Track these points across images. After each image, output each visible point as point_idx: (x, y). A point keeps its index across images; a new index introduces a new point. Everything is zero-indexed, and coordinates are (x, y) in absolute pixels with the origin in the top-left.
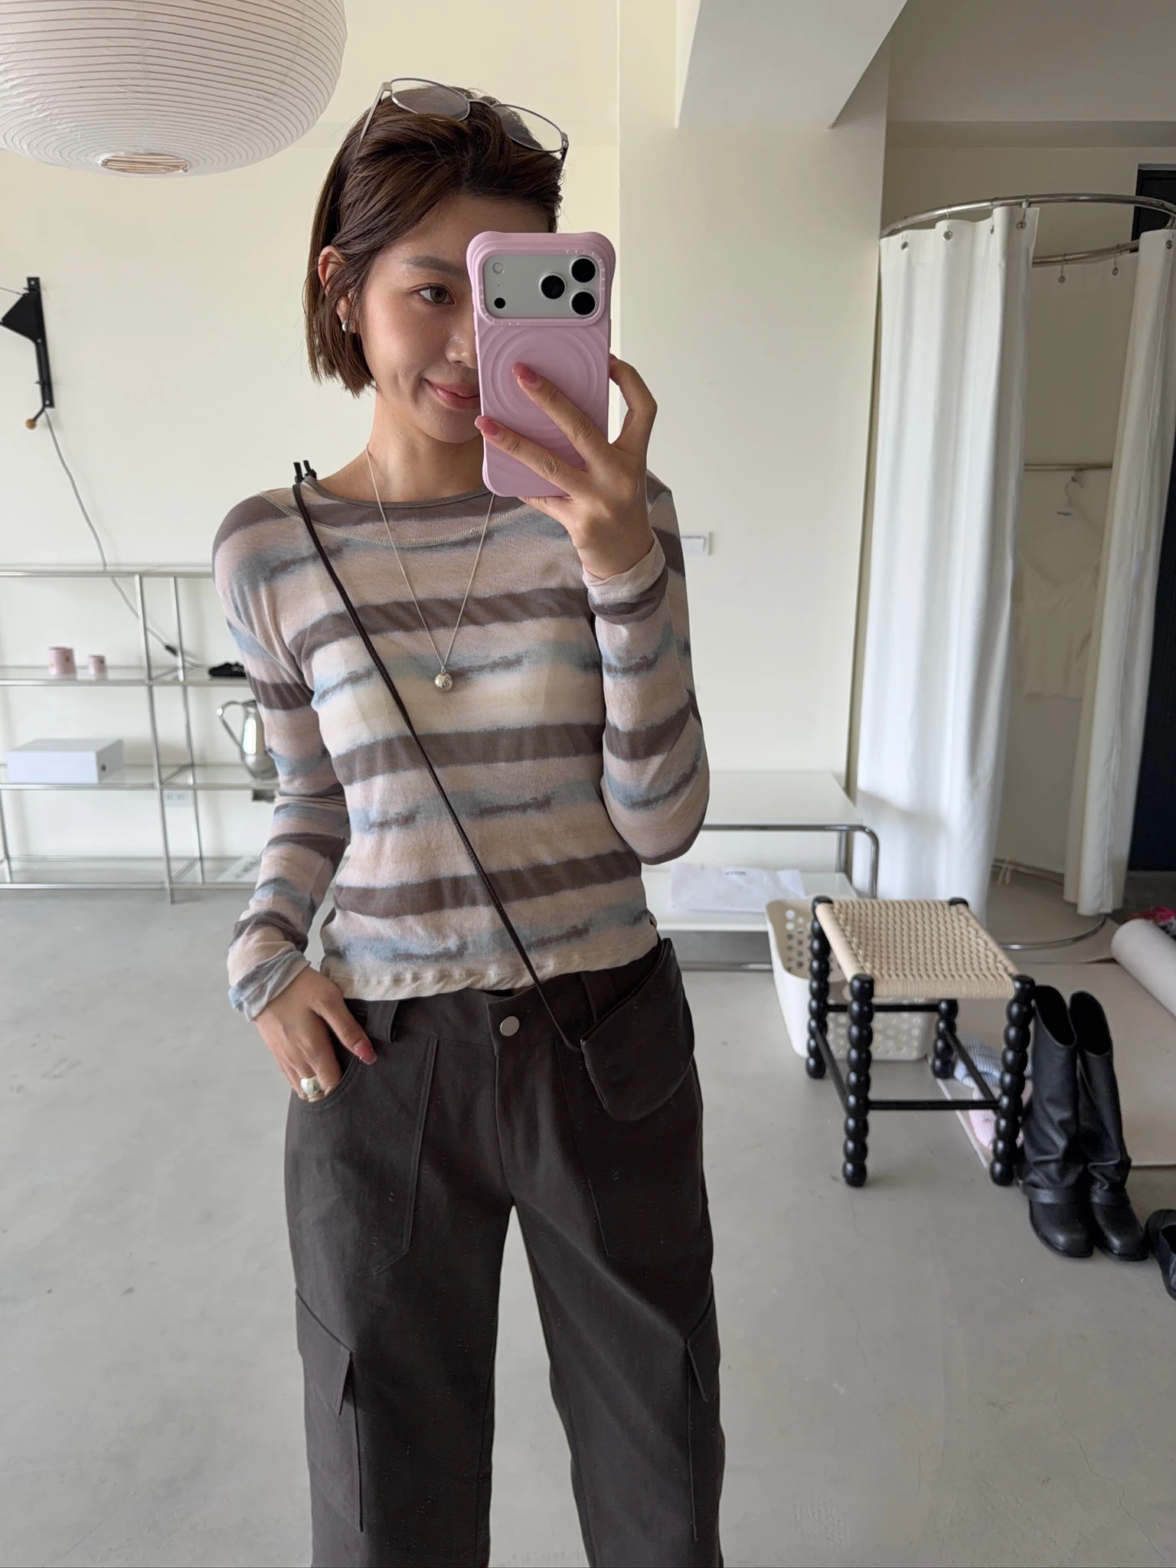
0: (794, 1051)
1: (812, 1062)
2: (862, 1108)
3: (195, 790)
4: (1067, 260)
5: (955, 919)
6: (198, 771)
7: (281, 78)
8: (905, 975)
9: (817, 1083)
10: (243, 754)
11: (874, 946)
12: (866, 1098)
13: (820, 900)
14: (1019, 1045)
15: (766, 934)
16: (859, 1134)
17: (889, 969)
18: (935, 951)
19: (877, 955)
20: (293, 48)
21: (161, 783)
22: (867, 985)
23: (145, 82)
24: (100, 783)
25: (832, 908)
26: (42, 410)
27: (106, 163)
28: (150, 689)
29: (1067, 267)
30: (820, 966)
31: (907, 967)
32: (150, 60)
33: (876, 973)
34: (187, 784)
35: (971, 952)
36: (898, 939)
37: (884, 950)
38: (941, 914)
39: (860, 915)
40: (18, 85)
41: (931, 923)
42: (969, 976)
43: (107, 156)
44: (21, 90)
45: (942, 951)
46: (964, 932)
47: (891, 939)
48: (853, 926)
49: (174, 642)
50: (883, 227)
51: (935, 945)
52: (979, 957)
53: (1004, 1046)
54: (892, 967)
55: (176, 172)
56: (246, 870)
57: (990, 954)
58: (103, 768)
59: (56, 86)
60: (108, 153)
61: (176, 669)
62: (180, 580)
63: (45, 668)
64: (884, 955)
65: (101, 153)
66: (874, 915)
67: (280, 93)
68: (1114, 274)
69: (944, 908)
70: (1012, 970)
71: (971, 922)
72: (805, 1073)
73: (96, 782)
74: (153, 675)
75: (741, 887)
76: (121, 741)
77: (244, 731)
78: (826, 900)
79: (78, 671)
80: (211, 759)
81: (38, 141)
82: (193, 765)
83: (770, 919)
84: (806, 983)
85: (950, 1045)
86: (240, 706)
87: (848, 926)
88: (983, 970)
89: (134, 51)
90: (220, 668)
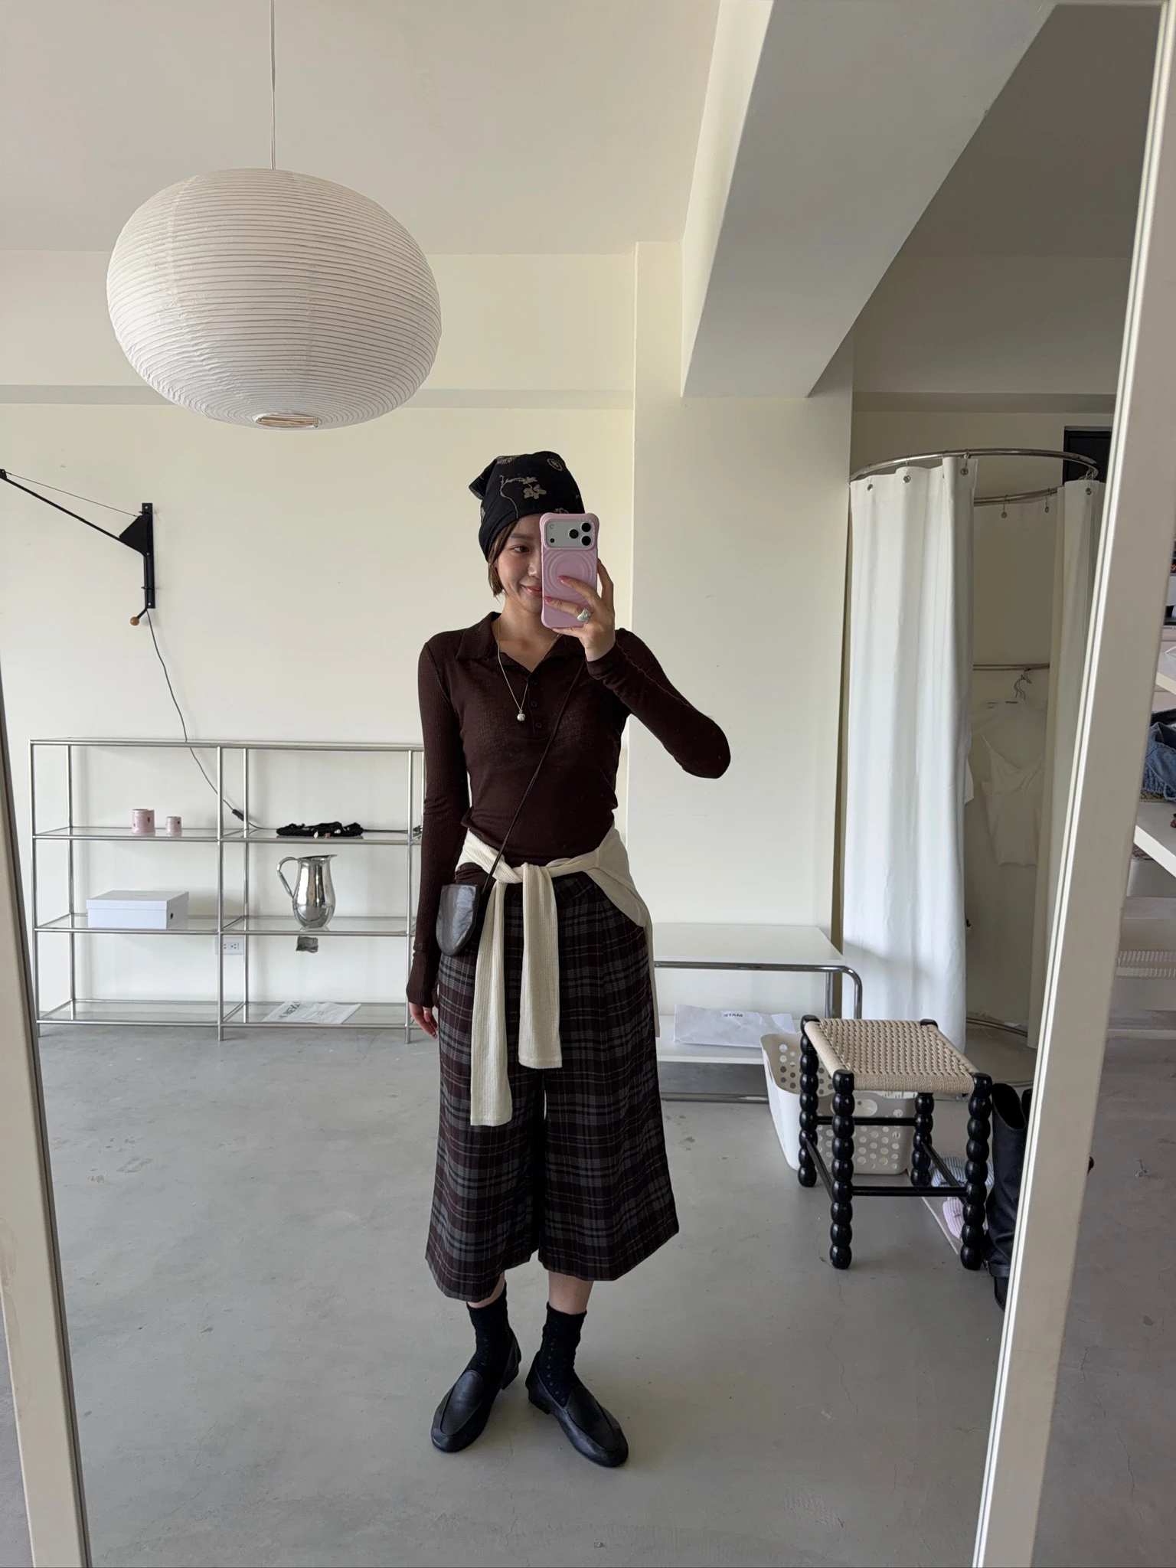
0: (788, 1165)
1: (803, 1172)
2: (845, 1193)
3: (247, 935)
4: (1009, 500)
5: (925, 1034)
6: (252, 922)
7: (400, 365)
8: (881, 1073)
9: (808, 1190)
10: (295, 905)
11: (855, 1052)
12: (851, 1183)
13: (807, 1019)
14: (978, 1136)
15: (762, 1066)
16: (843, 1218)
17: (867, 1068)
18: (907, 1057)
19: (857, 1058)
20: (410, 347)
21: (222, 930)
22: (848, 1079)
23: (307, 368)
24: (166, 930)
25: (817, 1026)
26: (145, 611)
27: (260, 419)
28: (221, 843)
29: (1010, 507)
30: (808, 1079)
31: (883, 1067)
32: (313, 354)
33: (855, 1070)
34: (242, 931)
37: (863, 1055)
38: (914, 1031)
39: (843, 1030)
40: (217, 367)
41: (905, 1037)
42: (935, 1074)
43: (263, 415)
44: (218, 371)
45: (913, 1058)
46: (933, 1044)
48: (837, 1038)
49: (242, 808)
50: (851, 473)
51: (908, 1053)
52: (945, 1062)
53: (968, 1138)
54: (870, 1069)
55: (308, 427)
56: (289, 1012)
58: (172, 916)
59: (243, 369)
60: (264, 413)
61: (241, 830)
62: (250, 751)
63: (130, 827)
64: (863, 1061)
65: (260, 413)
66: (855, 1031)
67: (397, 376)
68: (1047, 511)
69: (916, 1027)
70: (973, 1070)
71: (940, 1036)
72: (798, 1180)
73: (165, 928)
74: (224, 834)
75: (739, 1027)
76: (187, 893)
77: (298, 885)
78: (813, 1018)
79: (157, 830)
80: (264, 911)
81: (216, 404)
82: (247, 917)
83: (765, 1049)
84: (797, 1097)
85: (927, 1155)
86: (296, 861)
87: (832, 1038)
88: (948, 1071)
89: (304, 348)
90: (287, 828)
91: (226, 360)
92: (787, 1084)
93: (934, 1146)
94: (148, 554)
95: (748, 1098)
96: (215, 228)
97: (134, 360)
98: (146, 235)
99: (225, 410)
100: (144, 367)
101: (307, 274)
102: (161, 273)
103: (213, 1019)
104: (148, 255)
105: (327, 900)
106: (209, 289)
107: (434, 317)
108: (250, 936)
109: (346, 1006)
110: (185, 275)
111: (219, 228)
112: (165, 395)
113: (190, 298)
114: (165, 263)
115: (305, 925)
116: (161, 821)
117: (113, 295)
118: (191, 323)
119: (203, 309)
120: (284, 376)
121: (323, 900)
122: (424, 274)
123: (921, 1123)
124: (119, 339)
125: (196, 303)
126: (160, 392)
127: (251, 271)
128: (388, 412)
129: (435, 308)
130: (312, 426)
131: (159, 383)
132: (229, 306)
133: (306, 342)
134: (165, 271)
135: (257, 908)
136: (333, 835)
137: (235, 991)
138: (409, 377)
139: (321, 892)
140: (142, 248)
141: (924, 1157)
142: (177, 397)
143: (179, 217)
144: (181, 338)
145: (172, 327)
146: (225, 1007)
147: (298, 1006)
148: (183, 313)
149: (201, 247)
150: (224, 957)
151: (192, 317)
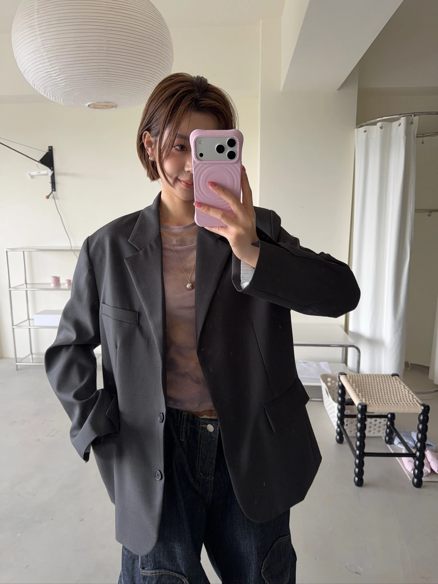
1: (338, 437)
2: (362, 455)
4: (424, 136)
5: (395, 382)
8: (379, 403)
9: (340, 445)
11: (365, 392)
12: (363, 452)
13: (342, 374)
14: (423, 432)
16: (360, 466)
17: (372, 401)
18: (389, 394)
19: (366, 395)
22: (364, 407)
25: (347, 377)
26: (52, 192)
27: (89, 105)
29: (425, 139)
30: (342, 399)
31: (379, 400)
32: (109, 70)
33: (367, 402)
35: (403, 394)
36: (374, 389)
37: (369, 393)
38: (389, 380)
39: (358, 380)
40: (62, 79)
41: (386, 383)
42: (403, 404)
43: (89, 103)
44: (64, 81)
45: (391, 394)
46: (399, 386)
47: (371, 389)
48: (356, 384)
50: (357, 124)
51: (388, 392)
52: (406, 396)
53: (417, 432)
54: (373, 400)
57: (410, 395)
59: (75, 79)
60: (90, 102)
63: (50, 284)
64: (369, 395)
65: (88, 102)
66: (363, 380)
67: (152, 81)
69: (390, 377)
70: (420, 401)
71: (401, 383)
72: (336, 441)
78: (343, 374)
79: (60, 286)
81: (67, 98)
83: (322, 380)
85: (392, 431)
87: (354, 384)
88: (409, 402)
89: (105, 67)
91: (67, 75)
93: (396, 426)
94: (52, 168)
98: (25, 12)
99: (72, 101)
100: (31, 80)
101: (103, 28)
102: (32, 31)
104: (27, 22)
110: (44, 31)
111: (60, 5)
112: (43, 94)
113: (46, 43)
114: (34, 26)
119: (54, 49)
122: (164, 28)
123: (391, 417)
124: (19, 66)
125: (50, 46)
126: (41, 93)
129: (170, 45)
130: (114, 108)
131: (39, 89)
132: (67, 46)
134: (35, 30)
140: (24, 19)
142: (49, 96)
144: (45, 64)
145: (40, 59)
148: (45, 52)
149: (50, 15)
151: (49, 53)
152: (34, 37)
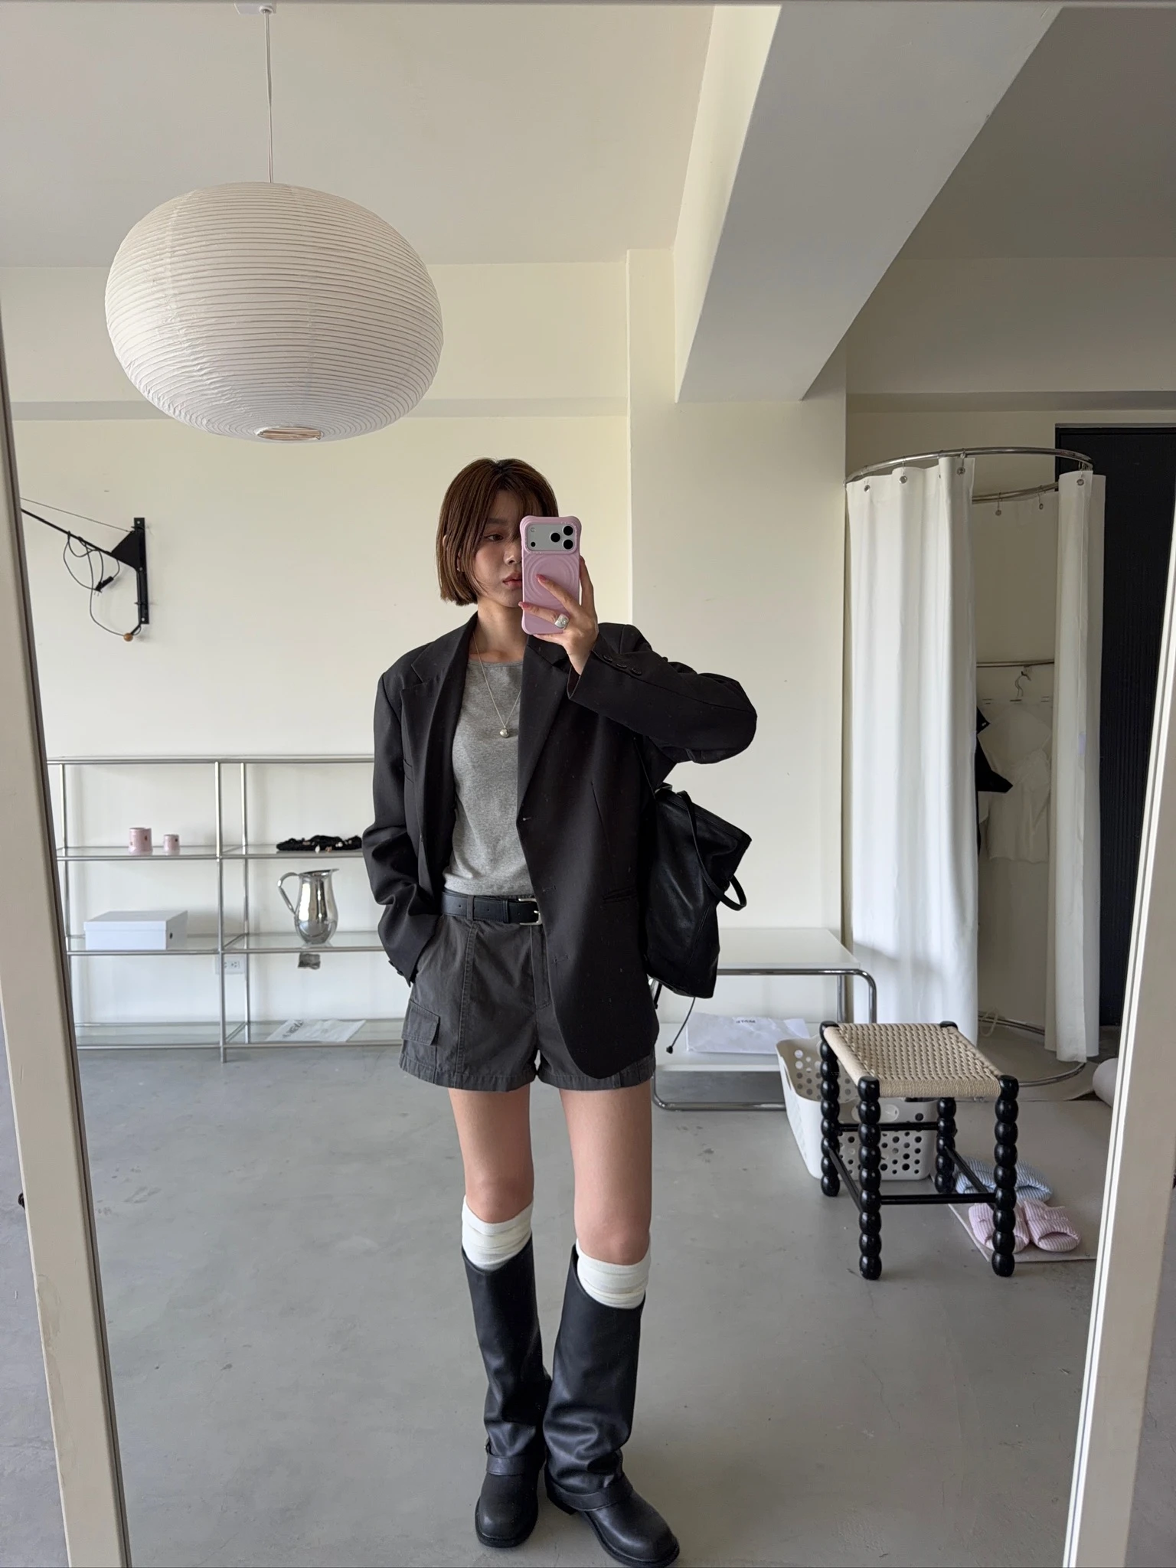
0: (809, 1173)
1: (826, 1181)
2: (874, 1202)
3: (248, 953)
4: (1003, 498)
5: (947, 1039)
6: (252, 939)
7: (402, 376)
8: (905, 1078)
10: (297, 919)
11: (877, 1059)
13: (826, 1025)
14: (1006, 1139)
15: (778, 1074)
16: (872, 1228)
17: (891, 1074)
18: (930, 1062)
20: (413, 357)
21: (223, 949)
22: (873, 1086)
23: (309, 380)
24: (166, 950)
25: (838, 1030)
26: (139, 626)
27: (262, 433)
28: (221, 859)
29: (1005, 504)
30: (829, 1086)
31: (906, 1073)
32: (315, 366)
33: (881, 1076)
34: (243, 949)
35: (962, 1061)
36: (897, 1054)
37: (886, 1061)
38: (934, 1034)
40: (215, 382)
41: (926, 1040)
42: (960, 1077)
43: (262, 430)
44: (218, 385)
45: (936, 1062)
46: (955, 1046)
47: (891, 1053)
48: (858, 1043)
50: (847, 476)
51: (930, 1057)
52: (969, 1065)
53: (996, 1142)
54: (894, 1073)
55: (310, 439)
56: (292, 1031)
57: (976, 1061)
58: (171, 936)
59: (242, 383)
60: (267, 427)
61: (241, 846)
62: (248, 765)
63: (127, 846)
64: (887, 1065)
65: (263, 427)
67: (400, 386)
68: (1043, 508)
69: (936, 1030)
70: (996, 1072)
71: (961, 1039)
72: (821, 1191)
73: (163, 947)
74: (224, 850)
75: (752, 1033)
76: (185, 913)
77: (300, 900)
78: (831, 1023)
79: (154, 849)
80: (264, 928)
81: (217, 418)
82: (248, 934)
83: (781, 1055)
84: (819, 1104)
85: (951, 1160)
86: (297, 877)
87: (853, 1044)
88: (973, 1074)
90: (287, 842)
91: (227, 374)
92: (804, 1091)
93: (957, 1149)
94: (141, 569)
95: (764, 1106)
96: (213, 242)
97: (133, 377)
98: (143, 251)
99: (226, 425)
100: (143, 384)
102: (159, 288)
103: (215, 1040)
104: (146, 271)
105: (330, 915)
106: (208, 303)
107: (437, 329)
108: (252, 956)
109: (351, 1023)
110: (184, 290)
111: (217, 242)
112: (165, 410)
113: (186, 313)
114: (164, 278)
115: (307, 941)
116: (158, 839)
117: (112, 312)
118: (190, 338)
119: (201, 323)
120: (285, 389)
121: (325, 915)
122: (424, 283)
123: (945, 1127)
124: (118, 355)
125: (195, 317)
127: (252, 284)
128: (390, 423)
129: (436, 317)
130: (315, 439)
131: (159, 399)
132: (231, 320)
133: (306, 354)
134: (164, 287)
135: (257, 926)
136: (335, 849)
137: (237, 1010)
138: (411, 387)
139: (323, 908)
140: (139, 263)
141: (949, 1162)
142: (177, 412)
143: (175, 232)
144: (180, 353)
145: (171, 341)
146: (227, 1027)
147: (301, 1024)
148: (181, 328)
149: (200, 261)
150: (226, 977)
151: (192, 331)
152: (161, 300)
